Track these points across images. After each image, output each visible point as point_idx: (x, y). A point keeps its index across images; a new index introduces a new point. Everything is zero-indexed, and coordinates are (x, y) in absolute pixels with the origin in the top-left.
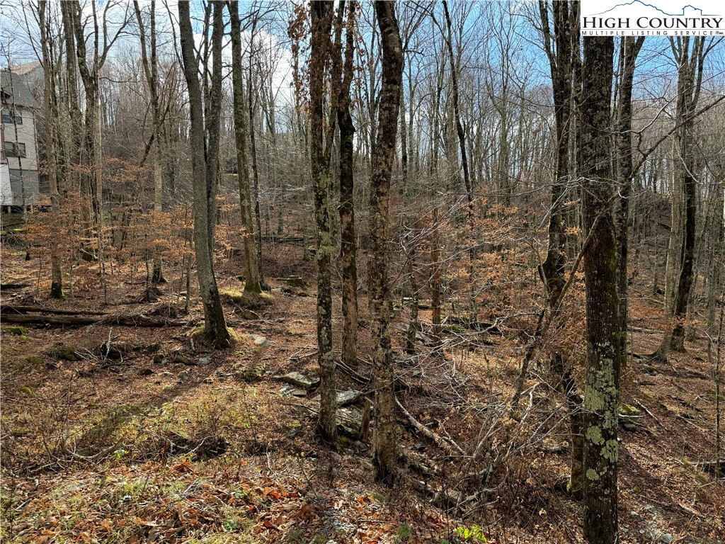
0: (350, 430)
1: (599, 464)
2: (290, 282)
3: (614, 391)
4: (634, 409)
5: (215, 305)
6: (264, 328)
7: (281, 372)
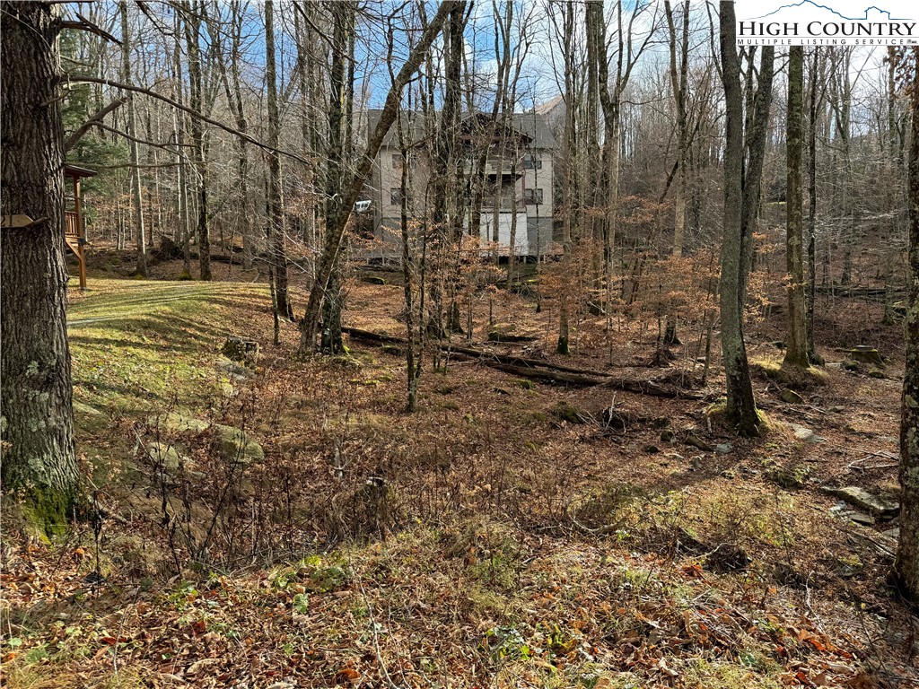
2: (857, 355)
5: (742, 377)
6: (810, 416)
7: (833, 482)
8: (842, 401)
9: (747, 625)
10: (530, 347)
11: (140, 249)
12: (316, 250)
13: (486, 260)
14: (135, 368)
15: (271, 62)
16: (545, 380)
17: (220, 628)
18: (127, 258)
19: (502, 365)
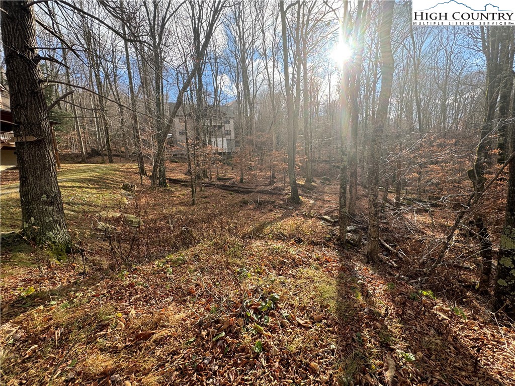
0: (352, 242)
2: (324, 179)
5: (295, 187)
6: (313, 197)
7: (321, 215)
8: (321, 192)
9: (311, 257)
10: (231, 182)
11: (83, 152)
12: (153, 151)
13: (214, 154)
14: (87, 196)
15: (131, 83)
16: (237, 192)
17: (140, 284)
18: (77, 156)
19: (223, 188)
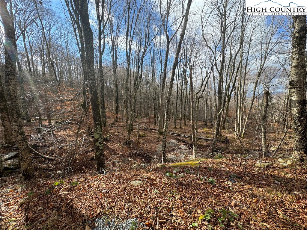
1: (99, 150)
3: (101, 133)
4: (109, 136)
